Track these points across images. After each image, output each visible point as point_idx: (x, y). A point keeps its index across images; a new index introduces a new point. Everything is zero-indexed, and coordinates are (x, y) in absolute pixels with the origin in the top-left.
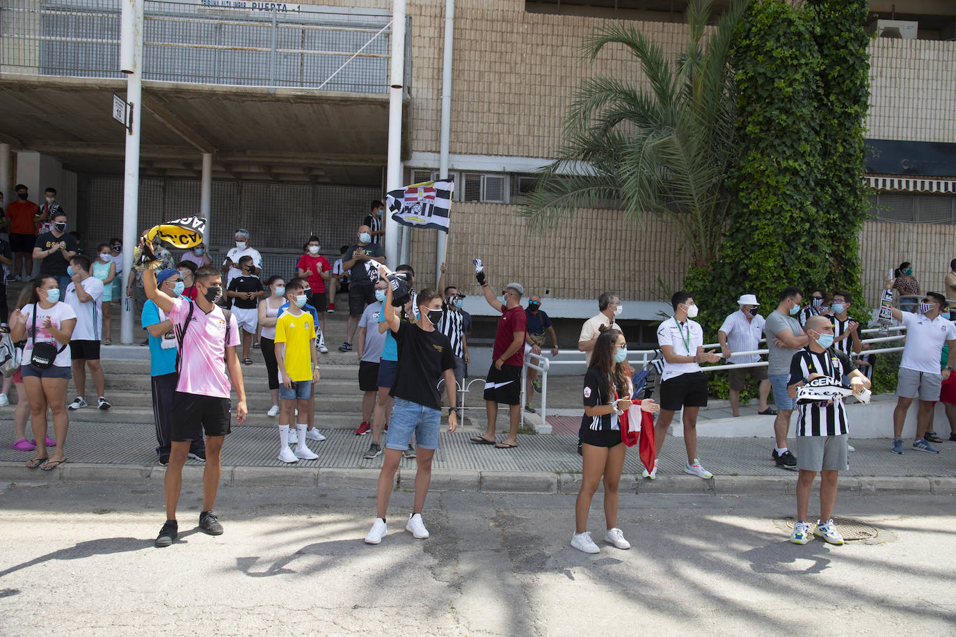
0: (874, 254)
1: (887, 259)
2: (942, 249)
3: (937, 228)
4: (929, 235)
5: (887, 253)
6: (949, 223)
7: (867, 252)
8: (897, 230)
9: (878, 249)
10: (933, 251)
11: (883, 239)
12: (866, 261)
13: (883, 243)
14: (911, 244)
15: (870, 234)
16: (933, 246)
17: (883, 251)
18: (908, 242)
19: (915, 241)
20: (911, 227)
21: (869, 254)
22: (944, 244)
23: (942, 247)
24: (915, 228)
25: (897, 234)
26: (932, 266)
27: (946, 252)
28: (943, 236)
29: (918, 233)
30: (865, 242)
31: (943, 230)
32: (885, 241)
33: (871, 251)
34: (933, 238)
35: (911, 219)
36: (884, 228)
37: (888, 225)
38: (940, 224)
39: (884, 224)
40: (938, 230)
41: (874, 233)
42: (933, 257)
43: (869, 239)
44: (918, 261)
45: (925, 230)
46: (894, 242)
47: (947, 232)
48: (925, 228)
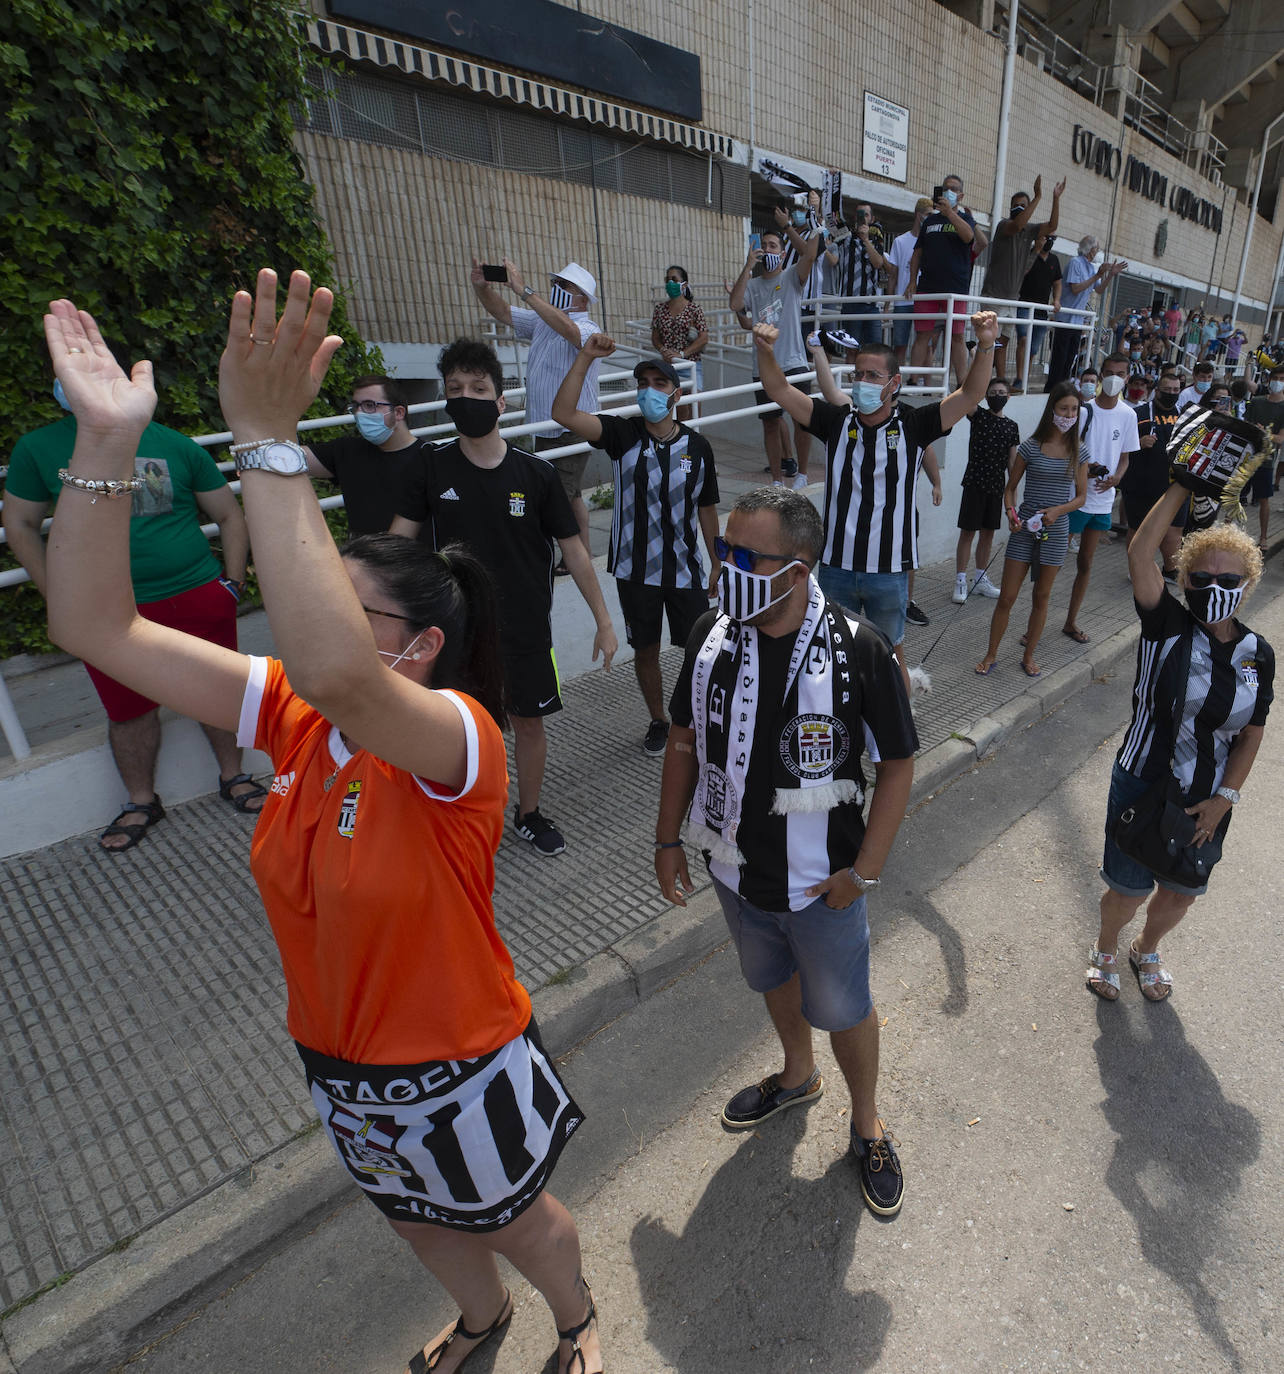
0: (428, 227)
1: (457, 240)
2: (553, 229)
3: (537, 185)
4: (526, 197)
5: (455, 226)
6: (557, 176)
7: (412, 222)
8: (466, 178)
9: (435, 217)
10: (538, 232)
11: (441, 196)
12: (415, 239)
13: (443, 204)
14: (496, 213)
15: (411, 181)
16: (537, 219)
17: (445, 222)
18: (491, 207)
19: (503, 207)
20: (491, 176)
21: (418, 226)
22: (556, 219)
23: (552, 224)
24: (500, 180)
25: (467, 187)
26: (541, 262)
27: (560, 235)
28: (550, 203)
29: (506, 191)
30: (404, 197)
31: (549, 191)
32: (446, 200)
33: (421, 220)
34: (535, 205)
35: (487, 157)
36: (438, 171)
37: (447, 166)
38: (543, 176)
39: (437, 163)
40: (541, 189)
41: (420, 180)
42: (539, 243)
43: (412, 189)
44: (515, 249)
45: (517, 186)
46: (465, 205)
47: (556, 196)
48: (517, 181)
